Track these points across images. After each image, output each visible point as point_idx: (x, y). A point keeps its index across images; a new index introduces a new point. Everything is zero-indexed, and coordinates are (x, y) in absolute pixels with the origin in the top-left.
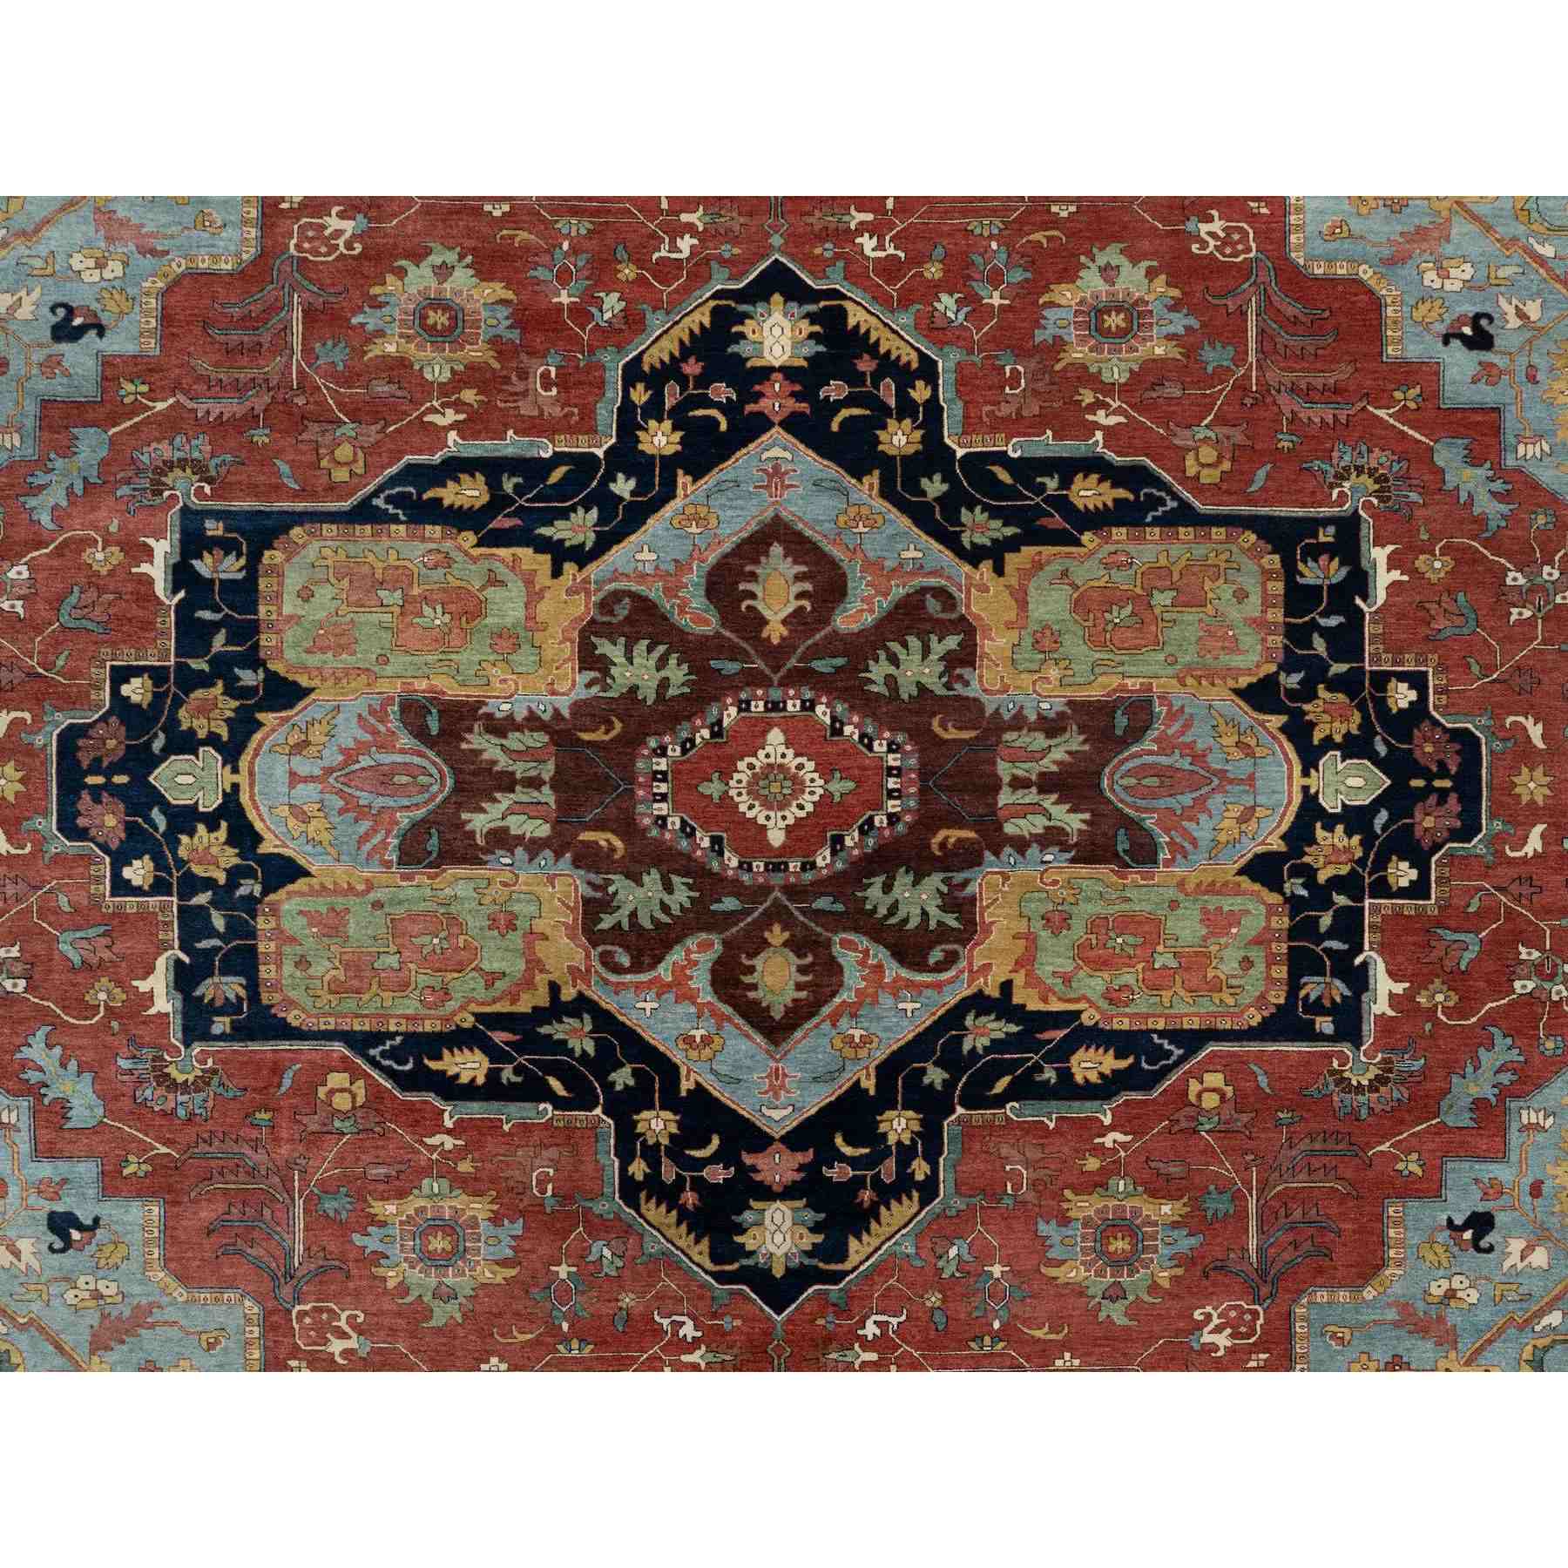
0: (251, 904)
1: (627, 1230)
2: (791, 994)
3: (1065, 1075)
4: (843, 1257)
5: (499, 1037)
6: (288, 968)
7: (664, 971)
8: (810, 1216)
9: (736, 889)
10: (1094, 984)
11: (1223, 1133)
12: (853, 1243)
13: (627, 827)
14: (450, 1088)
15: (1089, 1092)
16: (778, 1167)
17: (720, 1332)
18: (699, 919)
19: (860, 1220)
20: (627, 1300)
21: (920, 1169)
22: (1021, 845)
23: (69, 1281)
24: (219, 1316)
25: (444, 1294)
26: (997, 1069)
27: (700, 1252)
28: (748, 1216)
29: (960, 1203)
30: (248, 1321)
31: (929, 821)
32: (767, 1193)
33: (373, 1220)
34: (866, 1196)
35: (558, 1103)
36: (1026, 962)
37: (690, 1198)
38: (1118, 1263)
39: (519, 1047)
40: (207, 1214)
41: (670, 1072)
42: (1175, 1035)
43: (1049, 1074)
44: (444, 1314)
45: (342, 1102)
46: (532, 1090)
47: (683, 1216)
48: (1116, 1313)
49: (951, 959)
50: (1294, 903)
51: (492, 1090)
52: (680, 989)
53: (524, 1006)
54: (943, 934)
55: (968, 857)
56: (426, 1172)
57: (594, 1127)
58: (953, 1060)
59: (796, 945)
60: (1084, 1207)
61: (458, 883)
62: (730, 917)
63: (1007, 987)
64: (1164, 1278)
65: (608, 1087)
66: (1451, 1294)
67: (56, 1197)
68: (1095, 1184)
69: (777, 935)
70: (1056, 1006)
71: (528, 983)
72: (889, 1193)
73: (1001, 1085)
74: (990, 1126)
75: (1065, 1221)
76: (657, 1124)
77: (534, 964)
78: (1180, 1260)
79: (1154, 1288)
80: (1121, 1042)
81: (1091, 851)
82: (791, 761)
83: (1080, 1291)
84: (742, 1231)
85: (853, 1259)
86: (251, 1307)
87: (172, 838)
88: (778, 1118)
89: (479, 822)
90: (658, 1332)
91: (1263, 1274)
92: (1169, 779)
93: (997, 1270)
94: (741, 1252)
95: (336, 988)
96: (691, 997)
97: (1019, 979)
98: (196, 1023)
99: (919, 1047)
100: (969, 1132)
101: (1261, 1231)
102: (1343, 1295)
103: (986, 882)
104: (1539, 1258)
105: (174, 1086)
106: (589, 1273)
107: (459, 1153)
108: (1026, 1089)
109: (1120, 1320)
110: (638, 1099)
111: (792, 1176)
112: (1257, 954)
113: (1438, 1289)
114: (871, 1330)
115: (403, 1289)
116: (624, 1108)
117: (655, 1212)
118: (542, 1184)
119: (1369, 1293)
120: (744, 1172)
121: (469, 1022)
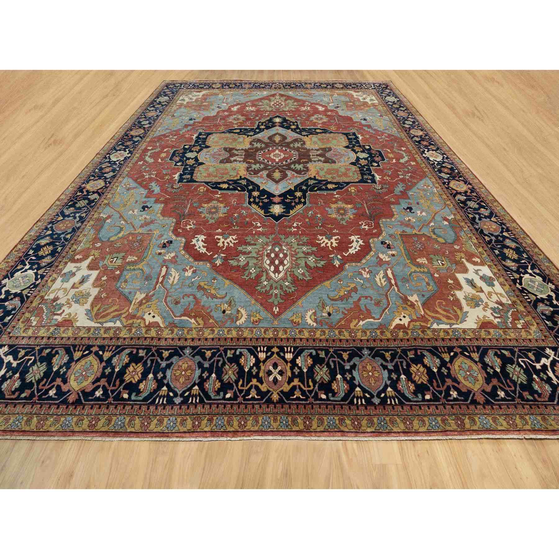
0: (195, 167)
1: (249, 209)
2: (279, 177)
3: (327, 188)
4: (289, 213)
5: (230, 182)
6: (198, 174)
7: (259, 175)
8: (283, 207)
9: (271, 166)
10: (329, 176)
11: (357, 195)
12: (291, 211)
13: (255, 160)
14: (221, 189)
15: (331, 190)
16: (277, 200)
17: (265, 225)
18: (265, 169)
19: (292, 208)
20: (247, 219)
21: (303, 200)
22: (315, 161)
23: (142, 216)
24: (168, 221)
25: (212, 218)
26: (314, 187)
27: (262, 212)
28: (271, 207)
29: (310, 205)
30: (173, 222)
31: (300, 159)
32: (275, 203)
33: (202, 207)
34: (293, 204)
35: (239, 191)
36: (318, 173)
37: (261, 204)
38: (342, 214)
39: (234, 184)
40: (172, 206)
41: (259, 187)
42: (345, 183)
43: (324, 187)
44: (211, 221)
45: (202, 191)
46: (235, 189)
47: (259, 206)
48: (344, 223)
49: (305, 174)
50: (359, 168)
51: (228, 189)
52: (261, 177)
53: (235, 179)
54: (304, 171)
55: (307, 162)
56: (213, 200)
57: (244, 194)
58: (307, 185)
59: (280, 172)
60: (333, 206)
61: (228, 165)
62: (270, 169)
63: (315, 177)
64: (352, 217)
65: (248, 189)
66: (409, 220)
67: (145, 203)
68: (335, 202)
69: (277, 171)
70: (323, 179)
71: (236, 176)
72: (297, 204)
73: (316, 189)
74: (315, 195)
75: (330, 208)
76: (256, 194)
77: (238, 174)
78: (354, 214)
79: (350, 218)
80: (336, 183)
81: (325, 162)
82: (279, 153)
83: (335, 219)
84: (270, 209)
85: (291, 213)
86: (174, 220)
87: (186, 160)
88: (277, 193)
89: (232, 159)
90: (253, 225)
91: (371, 216)
92: (336, 155)
93: (319, 216)
94: (270, 212)
95: (205, 177)
96: (263, 178)
97: (317, 176)
98: (181, 180)
99: (302, 183)
100: (310, 195)
101: (368, 210)
102: (388, 220)
103: (309, 165)
104: (424, 214)
105: (174, 188)
106: (241, 215)
107: (220, 198)
108: (320, 189)
109: (345, 224)
110: (253, 190)
111: (279, 201)
112: (355, 173)
113: (407, 219)
114: (295, 225)
115: (205, 217)
116: (250, 192)
117: (254, 206)
118: (234, 202)
119: (393, 220)
120: (271, 200)
121: (226, 180)
